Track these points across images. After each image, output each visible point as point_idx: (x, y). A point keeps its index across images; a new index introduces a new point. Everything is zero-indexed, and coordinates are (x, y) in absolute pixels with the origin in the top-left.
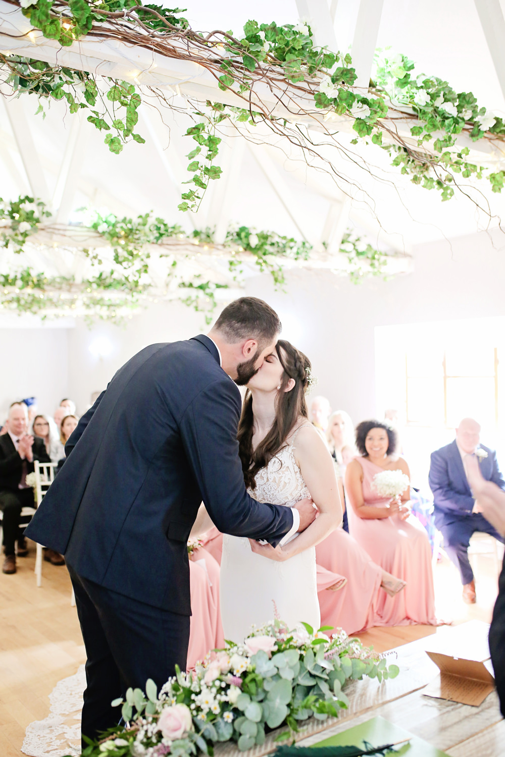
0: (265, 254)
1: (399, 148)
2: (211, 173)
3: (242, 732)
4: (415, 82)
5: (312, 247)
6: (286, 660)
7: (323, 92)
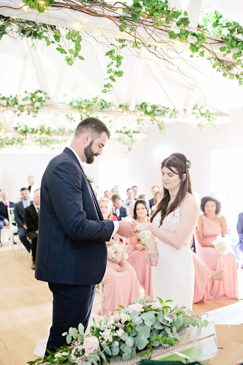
0: (154, 115)
1: (216, 59)
2: (118, 74)
3: (124, 351)
4: (222, 24)
5: (178, 112)
6: (148, 316)
7: (172, 31)
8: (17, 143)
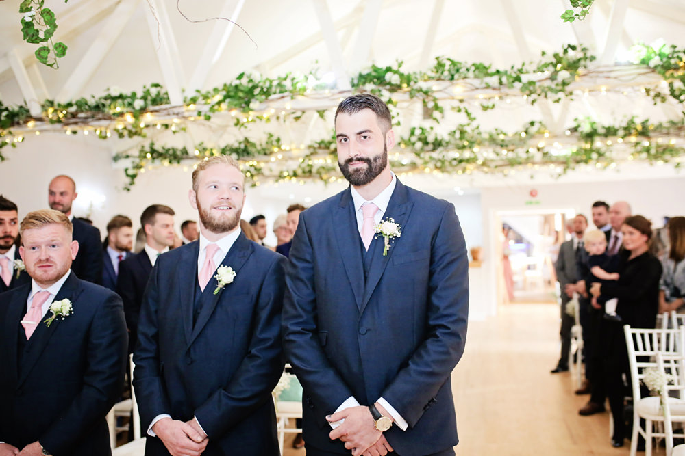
8: (598, 160)
